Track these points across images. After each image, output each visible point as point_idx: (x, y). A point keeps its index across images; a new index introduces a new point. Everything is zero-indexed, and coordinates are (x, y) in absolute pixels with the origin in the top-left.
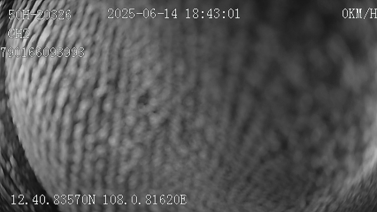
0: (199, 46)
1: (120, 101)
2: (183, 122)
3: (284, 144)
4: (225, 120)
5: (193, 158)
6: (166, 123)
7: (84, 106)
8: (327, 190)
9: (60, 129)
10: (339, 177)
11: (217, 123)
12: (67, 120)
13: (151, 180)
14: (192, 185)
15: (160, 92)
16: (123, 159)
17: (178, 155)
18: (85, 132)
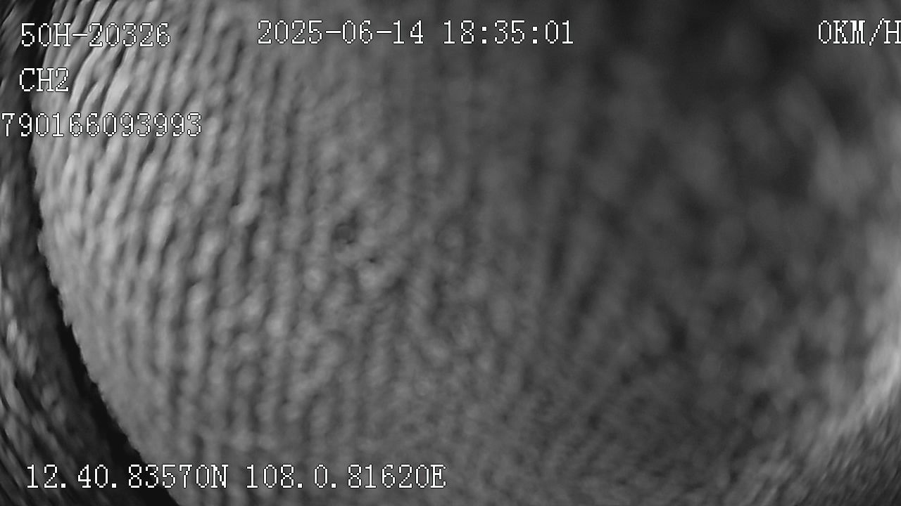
0: (476, 104)
1: (292, 235)
2: (438, 285)
3: (678, 338)
4: (536, 280)
5: (461, 370)
6: (398, 287)
7: (210, 245)
8: (778, 447)
9: (156, 297)
10: (808, 416)
11: (518, 287)
12: (172, 278)
13: (361, 417)
14: (457, 433)
15: (385, 214)
16: (298, 366)
17: (425, 361)
18: (213, 305)
